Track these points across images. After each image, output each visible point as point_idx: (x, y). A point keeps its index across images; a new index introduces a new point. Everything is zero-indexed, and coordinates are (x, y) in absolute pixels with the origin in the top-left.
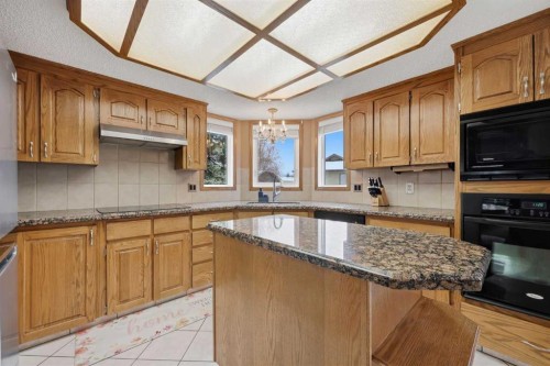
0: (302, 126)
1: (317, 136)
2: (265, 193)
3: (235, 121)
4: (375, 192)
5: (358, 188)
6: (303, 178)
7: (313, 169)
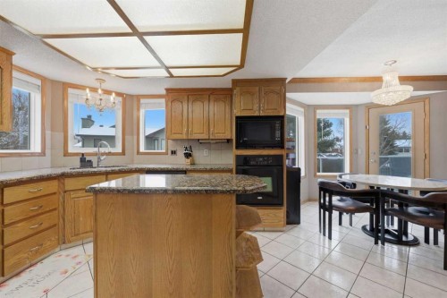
0: (124, 100)
1: (138, 110)
2: (88, 158)
3: (43, 79)
4: (188, 155)
5: (174, 153)
6: (126, 144)
7: (135, 137)
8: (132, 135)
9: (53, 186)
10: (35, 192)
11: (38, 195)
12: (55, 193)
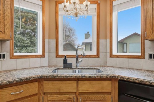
6: (100, 47)
7: (108, 40)
8: (106, 38)
9: (33, 88)
10: (16, 95)
11: (19, 97)
12: (36, 95)
